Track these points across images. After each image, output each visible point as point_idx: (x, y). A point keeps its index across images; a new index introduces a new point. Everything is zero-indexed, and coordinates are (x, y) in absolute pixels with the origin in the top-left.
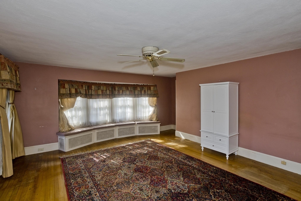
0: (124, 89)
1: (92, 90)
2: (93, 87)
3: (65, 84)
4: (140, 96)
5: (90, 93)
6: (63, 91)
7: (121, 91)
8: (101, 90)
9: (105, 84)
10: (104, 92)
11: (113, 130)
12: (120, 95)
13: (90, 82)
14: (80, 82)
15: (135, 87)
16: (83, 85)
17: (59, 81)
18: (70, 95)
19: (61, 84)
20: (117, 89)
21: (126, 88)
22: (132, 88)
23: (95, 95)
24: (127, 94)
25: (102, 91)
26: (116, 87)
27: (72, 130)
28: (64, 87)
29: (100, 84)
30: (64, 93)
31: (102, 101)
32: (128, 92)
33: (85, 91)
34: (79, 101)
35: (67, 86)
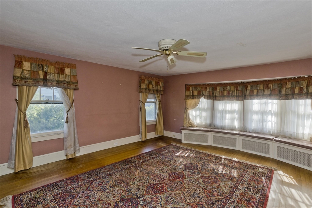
0: (261, 87)
1: (216, 91)
2: (218, 88)
3: (189, 88)
4: (290, 97)
5: (215, 95)
6: (188, 93)
7: (255, 91)
8: (227, 91)
9: (232, 83)
10: (231, 92)
11: (234, 138)
12: (253, 95)
13: (214, 84)
14: (203, 85)
15: (281, 83)
16: (207, 87)
17: (186, 85)
18: (193, 97)
19: (187, 88)
20: (249, 88)
21: (265, 86)
22: (276, 85)
23: (219, 96)
24: (265, 95)
25: (229, 92)
26: (248, 86)
27: (192, 127)
28: (189, 90)
29: (226, 84)
30: (188, 95)
31: (229, 103)
32: (267, 92)
33: (208, 92)
34: (204, 102)
35: (191, 89)
